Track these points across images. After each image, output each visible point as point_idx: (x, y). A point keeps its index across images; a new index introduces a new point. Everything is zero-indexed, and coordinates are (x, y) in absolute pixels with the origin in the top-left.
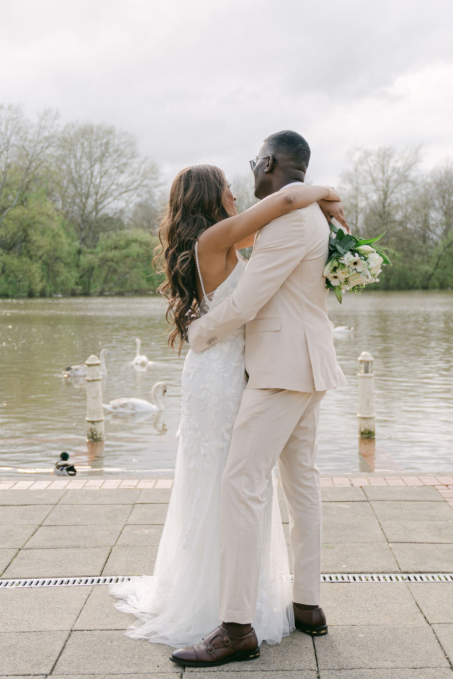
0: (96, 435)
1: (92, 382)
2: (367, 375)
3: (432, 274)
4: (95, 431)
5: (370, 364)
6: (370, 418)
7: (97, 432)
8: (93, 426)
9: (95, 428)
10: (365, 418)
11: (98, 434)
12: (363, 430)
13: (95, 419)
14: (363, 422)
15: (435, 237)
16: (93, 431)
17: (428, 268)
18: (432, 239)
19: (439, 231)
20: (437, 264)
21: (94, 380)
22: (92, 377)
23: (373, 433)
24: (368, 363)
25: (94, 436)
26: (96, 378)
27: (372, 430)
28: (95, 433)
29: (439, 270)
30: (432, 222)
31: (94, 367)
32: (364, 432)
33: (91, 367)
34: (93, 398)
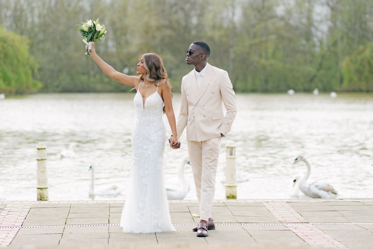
0: (43, 198)
1: (41, 161)
2: (232, 156)
3: (315, 76)
4: (43, 195)
5: (234, 149)
6: (234, 187)
7: (44, 196)
8: (41, 191)
9: (43, 193)
10: (230, 187)
11: (45, 197)
12: (228, 195)
13: (42, 187)
14: (229, 189)
15: (319, 34)
16: (42, 195)
17: (311, 69)
18: (317, 36)
19: (324, 28)
20: (321, 65)
21: (42, 160)
22: (41, 157)
23: (235, 197)
24: (232, 148)
25: (43, 199)
26: (43, 158)
27: (235, 195)
28: (43, 196)
29: (322, 72)
30: (316, 17)
31: (42, 150)
32: (230, 196)
33: (40, 150)
34: (42, 172)
